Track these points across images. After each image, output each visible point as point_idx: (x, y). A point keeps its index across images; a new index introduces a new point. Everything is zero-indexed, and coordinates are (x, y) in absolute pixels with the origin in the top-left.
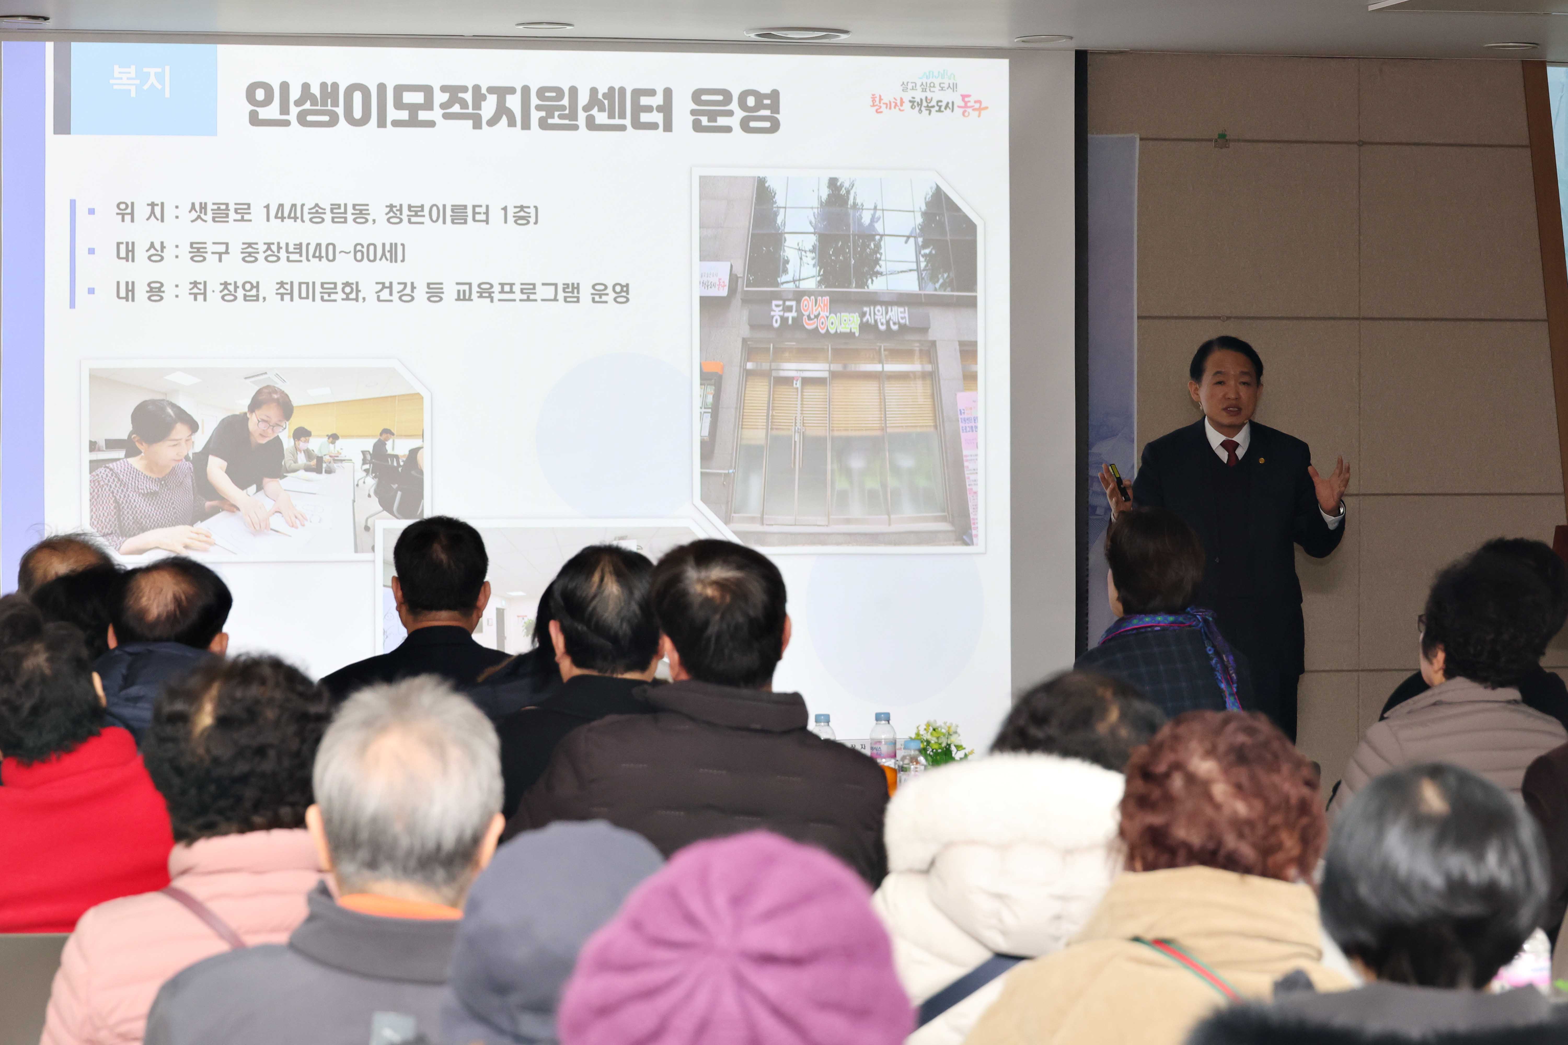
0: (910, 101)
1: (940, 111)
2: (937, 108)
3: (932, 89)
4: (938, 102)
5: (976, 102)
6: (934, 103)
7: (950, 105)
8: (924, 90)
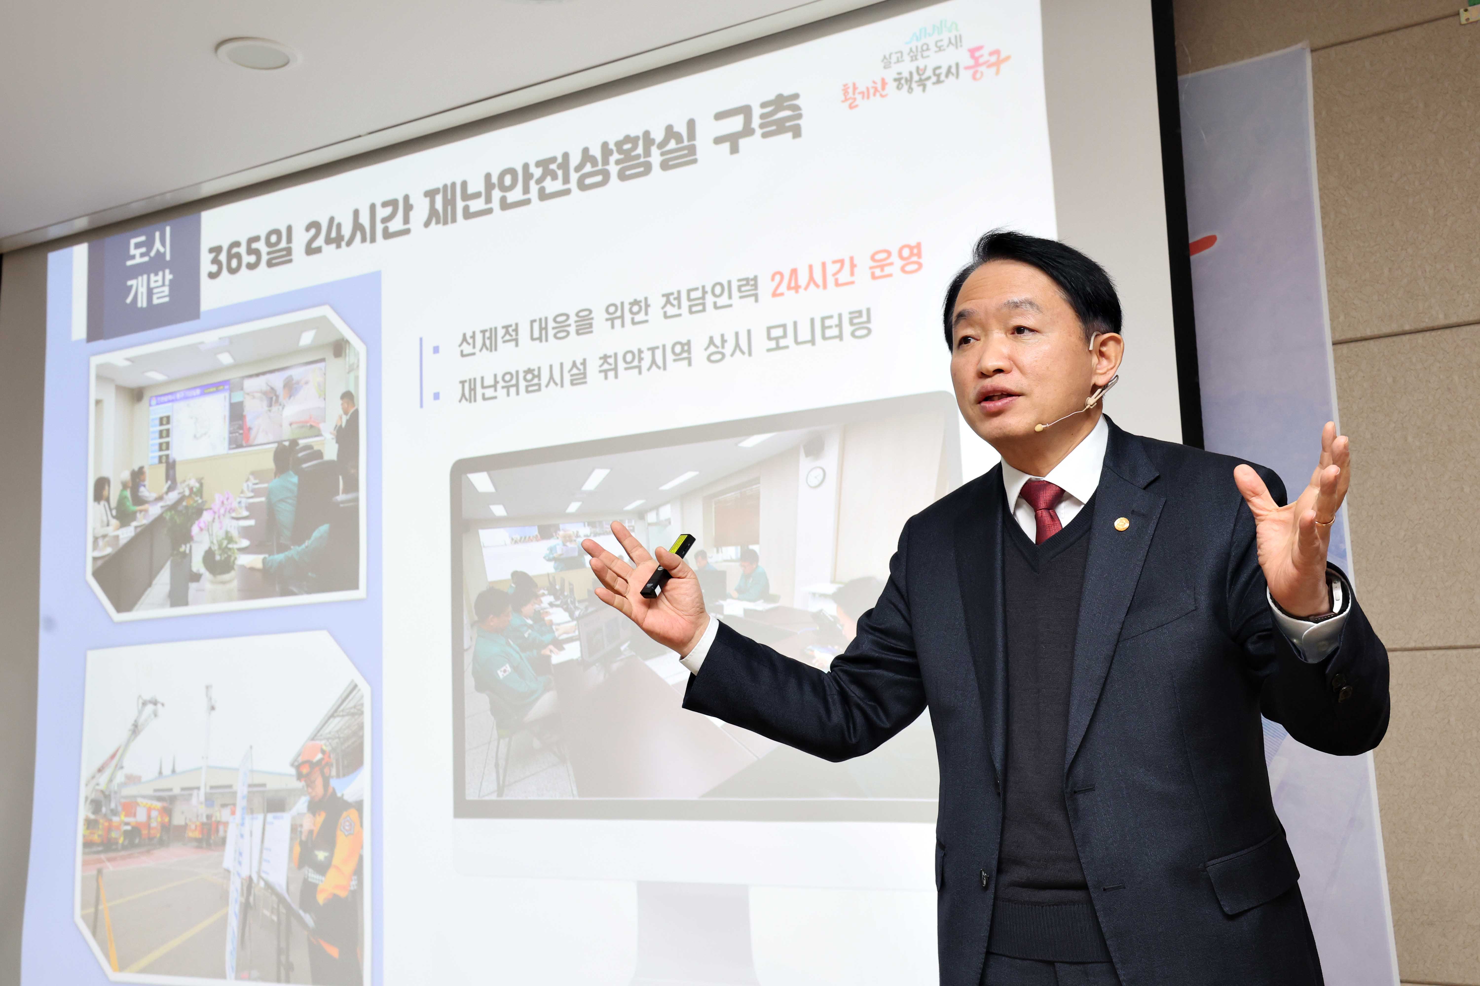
0: (895, 80)
1: (938, 82)
2: (934, 79)
3: (925, 54)
4: (935, 69)
5: (991, 54)
6: (929, 73)
7: (954, 70)
8: (914, 58)
